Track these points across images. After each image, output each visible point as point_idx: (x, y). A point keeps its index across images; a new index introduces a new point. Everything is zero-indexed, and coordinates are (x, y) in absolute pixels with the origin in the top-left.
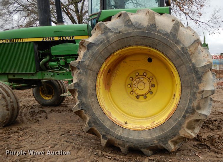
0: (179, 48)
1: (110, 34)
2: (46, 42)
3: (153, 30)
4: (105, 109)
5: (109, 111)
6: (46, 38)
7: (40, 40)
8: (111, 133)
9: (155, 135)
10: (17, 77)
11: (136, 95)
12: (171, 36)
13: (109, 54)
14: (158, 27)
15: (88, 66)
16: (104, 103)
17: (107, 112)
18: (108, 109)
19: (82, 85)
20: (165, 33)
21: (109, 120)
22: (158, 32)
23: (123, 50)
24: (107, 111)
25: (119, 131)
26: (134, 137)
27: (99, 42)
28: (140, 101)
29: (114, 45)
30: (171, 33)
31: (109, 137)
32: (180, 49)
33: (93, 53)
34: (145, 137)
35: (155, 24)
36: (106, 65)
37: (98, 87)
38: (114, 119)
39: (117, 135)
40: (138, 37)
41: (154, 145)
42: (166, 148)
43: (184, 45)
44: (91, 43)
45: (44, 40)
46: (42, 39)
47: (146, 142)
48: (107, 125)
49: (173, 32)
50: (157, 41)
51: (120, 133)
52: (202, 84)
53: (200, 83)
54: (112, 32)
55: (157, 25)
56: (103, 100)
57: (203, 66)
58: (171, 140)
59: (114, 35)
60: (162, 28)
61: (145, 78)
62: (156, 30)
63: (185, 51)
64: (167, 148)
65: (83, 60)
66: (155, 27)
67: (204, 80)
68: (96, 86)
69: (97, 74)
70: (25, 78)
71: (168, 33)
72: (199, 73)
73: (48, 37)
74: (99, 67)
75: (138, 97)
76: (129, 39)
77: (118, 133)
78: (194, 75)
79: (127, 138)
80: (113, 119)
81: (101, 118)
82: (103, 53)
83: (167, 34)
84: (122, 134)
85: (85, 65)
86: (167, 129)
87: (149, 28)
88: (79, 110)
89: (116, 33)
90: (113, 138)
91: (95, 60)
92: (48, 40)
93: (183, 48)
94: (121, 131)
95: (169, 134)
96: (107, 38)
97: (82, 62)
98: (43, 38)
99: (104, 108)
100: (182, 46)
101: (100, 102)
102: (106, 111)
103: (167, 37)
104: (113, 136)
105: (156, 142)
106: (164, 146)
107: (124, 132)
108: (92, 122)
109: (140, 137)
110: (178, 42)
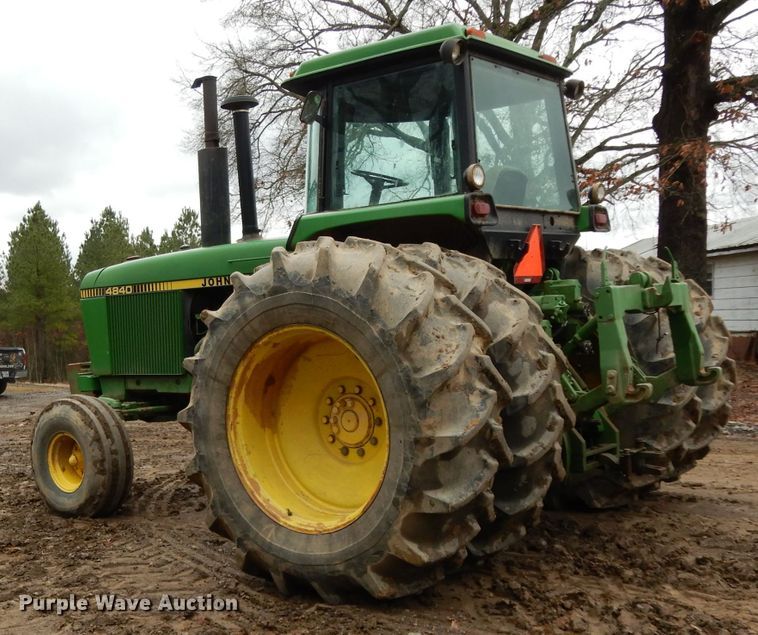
0: (375, 330)
1: (248, 300)
2: (212, 289)
3: (324, 292)
4: (246, 473)
5: (256, 480)
6: (211, 278)
7: (197, 284)
8: (252, 536)
9: (339, 548)
10: (144, 386)
11: (341, 446)
12: (358, 303)
13: (249, 345)
14: (334, 283)
15: (211, 369)
16: (246, 459)
17: (248, 483)
18: (255, 476)
19: (200, 412)
20: (348, 296)
21: (252, 501)
22: (334, 294)
23: (275, 334)
24: (250, 480)
25: (268, 530)
26: (295, 549)
27: (230, 317)
28: (349, 464)
29: (256, 324)
30: (358, 296)
31: (250, 545)
32: (376, 334)
33: (218, 340)
34: (319, 551)
35: (328, 277)
36: (247, 368)
37: (231, 419)
38: (261, 501)
39: (264, 541)
40: (298, 306)
41: (337, 574)
42: (363, 585)
43: (384, 325)
44: (216, 319)
45: (208, 285)
46: (202, 281)
47: (318, 563)
48: (246, 513)
49: (362, 294)
50: (332, 314)
51: (270, 536)
52: (430, 421)
53: (425, 417)
54: (251, 295)
55: (332, 279)
56: (244, 452)
57: (428, 376)
58: (374, 564)
59: (254, 302)
60: (342, 286)
61: (356, 399)
62: (329, 290)
63: (387, 339)
64: (367, 586)
65: (203, 357)
66: (328, 284)
67: (435, 410)
68: (226, 416)
69: (229, 389)
70: (162, 388)
71: (352, 298)
72: (420, 392)
73: (217, 277)
74: (230, 373)
75: (345, 451)
76: (281, 310)
77: (267, 536)
78: (409, 399)
79: (281, 550)
80: (259, 499)
81: (235, 496)
82: (236, 341)
83: (350, 300)
84: (274, 538)
85: (206, 368)
86: (365, 534)
87: (317, 286)
88: (195, 472)
89: (259, 297)
90: (256, 547)
91: (223, 357)
92: (215, 285)
93: (382, 332)
94: (273, 531)
95: (367, 547)
96: (243, 308)
97: (202, 360)
98: (205, 278)
99: (243, 472)
100: (380, 326)
101: (236, 457)
102: (246, 479)
103: (351, 307)
104: (256, 543)
105: (341, 568)
106: (358, 579)
107: (280, 535)
108: (218, 505)
109: (309, 550)
110: (373, 316)
